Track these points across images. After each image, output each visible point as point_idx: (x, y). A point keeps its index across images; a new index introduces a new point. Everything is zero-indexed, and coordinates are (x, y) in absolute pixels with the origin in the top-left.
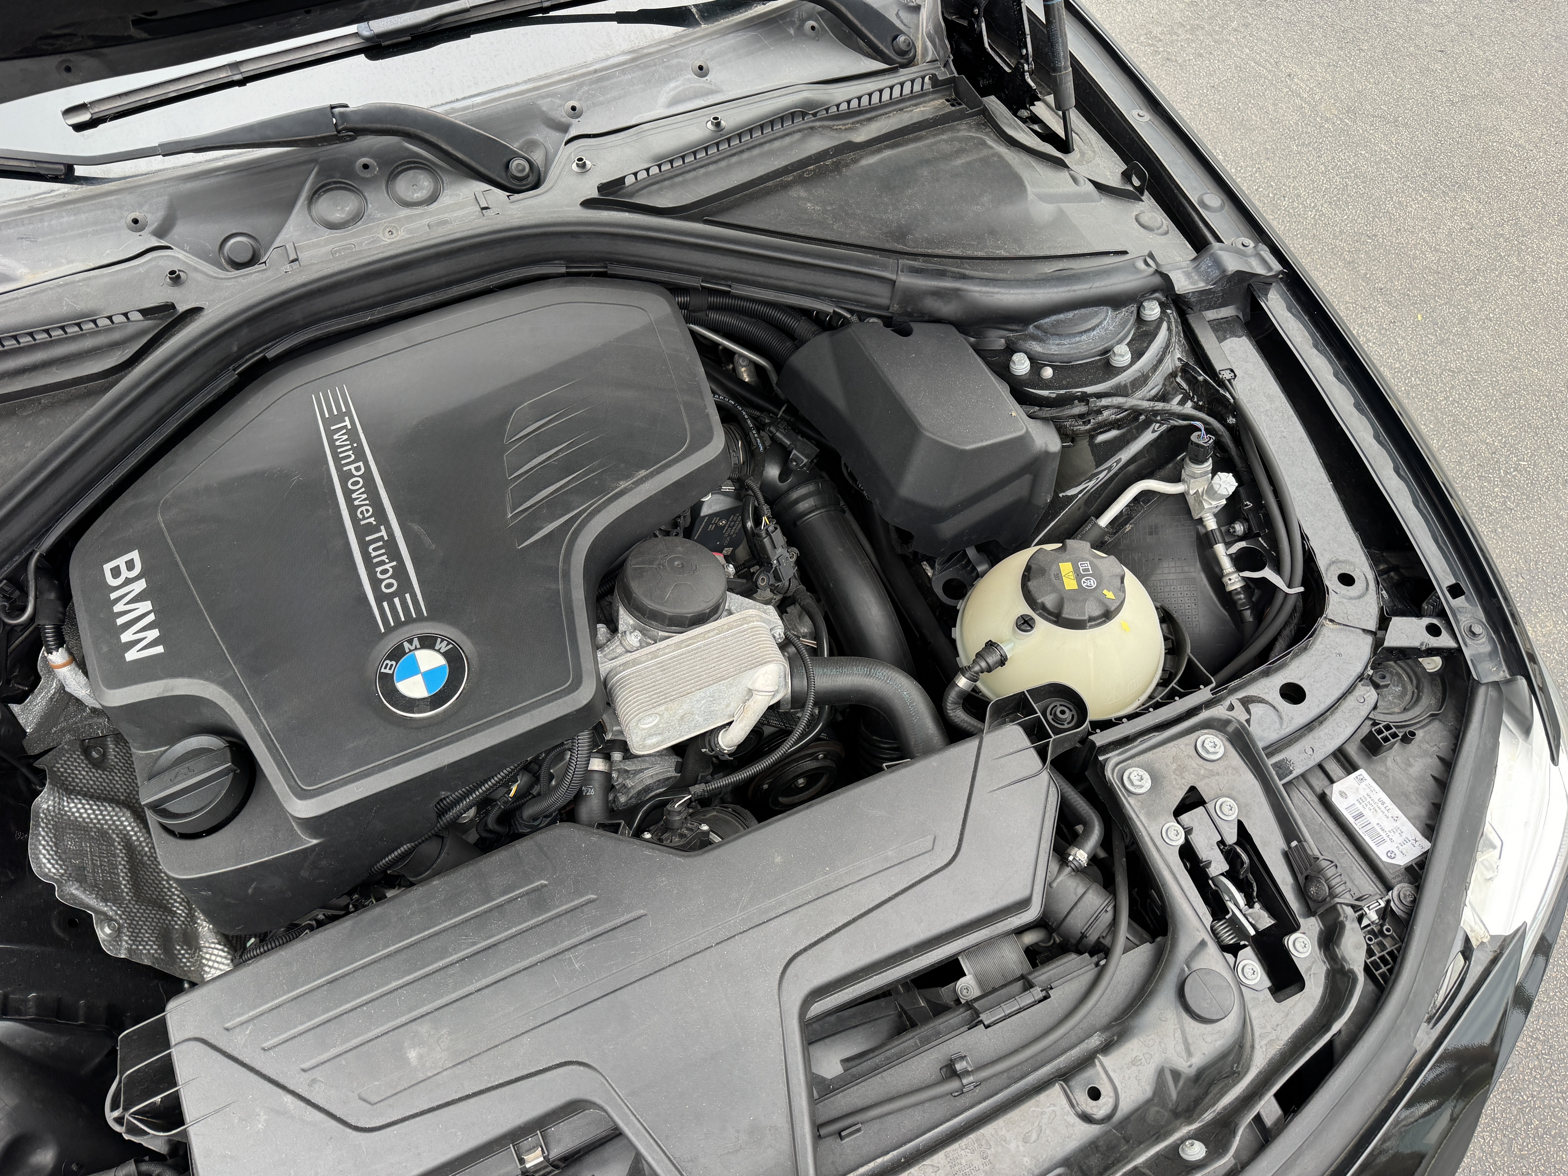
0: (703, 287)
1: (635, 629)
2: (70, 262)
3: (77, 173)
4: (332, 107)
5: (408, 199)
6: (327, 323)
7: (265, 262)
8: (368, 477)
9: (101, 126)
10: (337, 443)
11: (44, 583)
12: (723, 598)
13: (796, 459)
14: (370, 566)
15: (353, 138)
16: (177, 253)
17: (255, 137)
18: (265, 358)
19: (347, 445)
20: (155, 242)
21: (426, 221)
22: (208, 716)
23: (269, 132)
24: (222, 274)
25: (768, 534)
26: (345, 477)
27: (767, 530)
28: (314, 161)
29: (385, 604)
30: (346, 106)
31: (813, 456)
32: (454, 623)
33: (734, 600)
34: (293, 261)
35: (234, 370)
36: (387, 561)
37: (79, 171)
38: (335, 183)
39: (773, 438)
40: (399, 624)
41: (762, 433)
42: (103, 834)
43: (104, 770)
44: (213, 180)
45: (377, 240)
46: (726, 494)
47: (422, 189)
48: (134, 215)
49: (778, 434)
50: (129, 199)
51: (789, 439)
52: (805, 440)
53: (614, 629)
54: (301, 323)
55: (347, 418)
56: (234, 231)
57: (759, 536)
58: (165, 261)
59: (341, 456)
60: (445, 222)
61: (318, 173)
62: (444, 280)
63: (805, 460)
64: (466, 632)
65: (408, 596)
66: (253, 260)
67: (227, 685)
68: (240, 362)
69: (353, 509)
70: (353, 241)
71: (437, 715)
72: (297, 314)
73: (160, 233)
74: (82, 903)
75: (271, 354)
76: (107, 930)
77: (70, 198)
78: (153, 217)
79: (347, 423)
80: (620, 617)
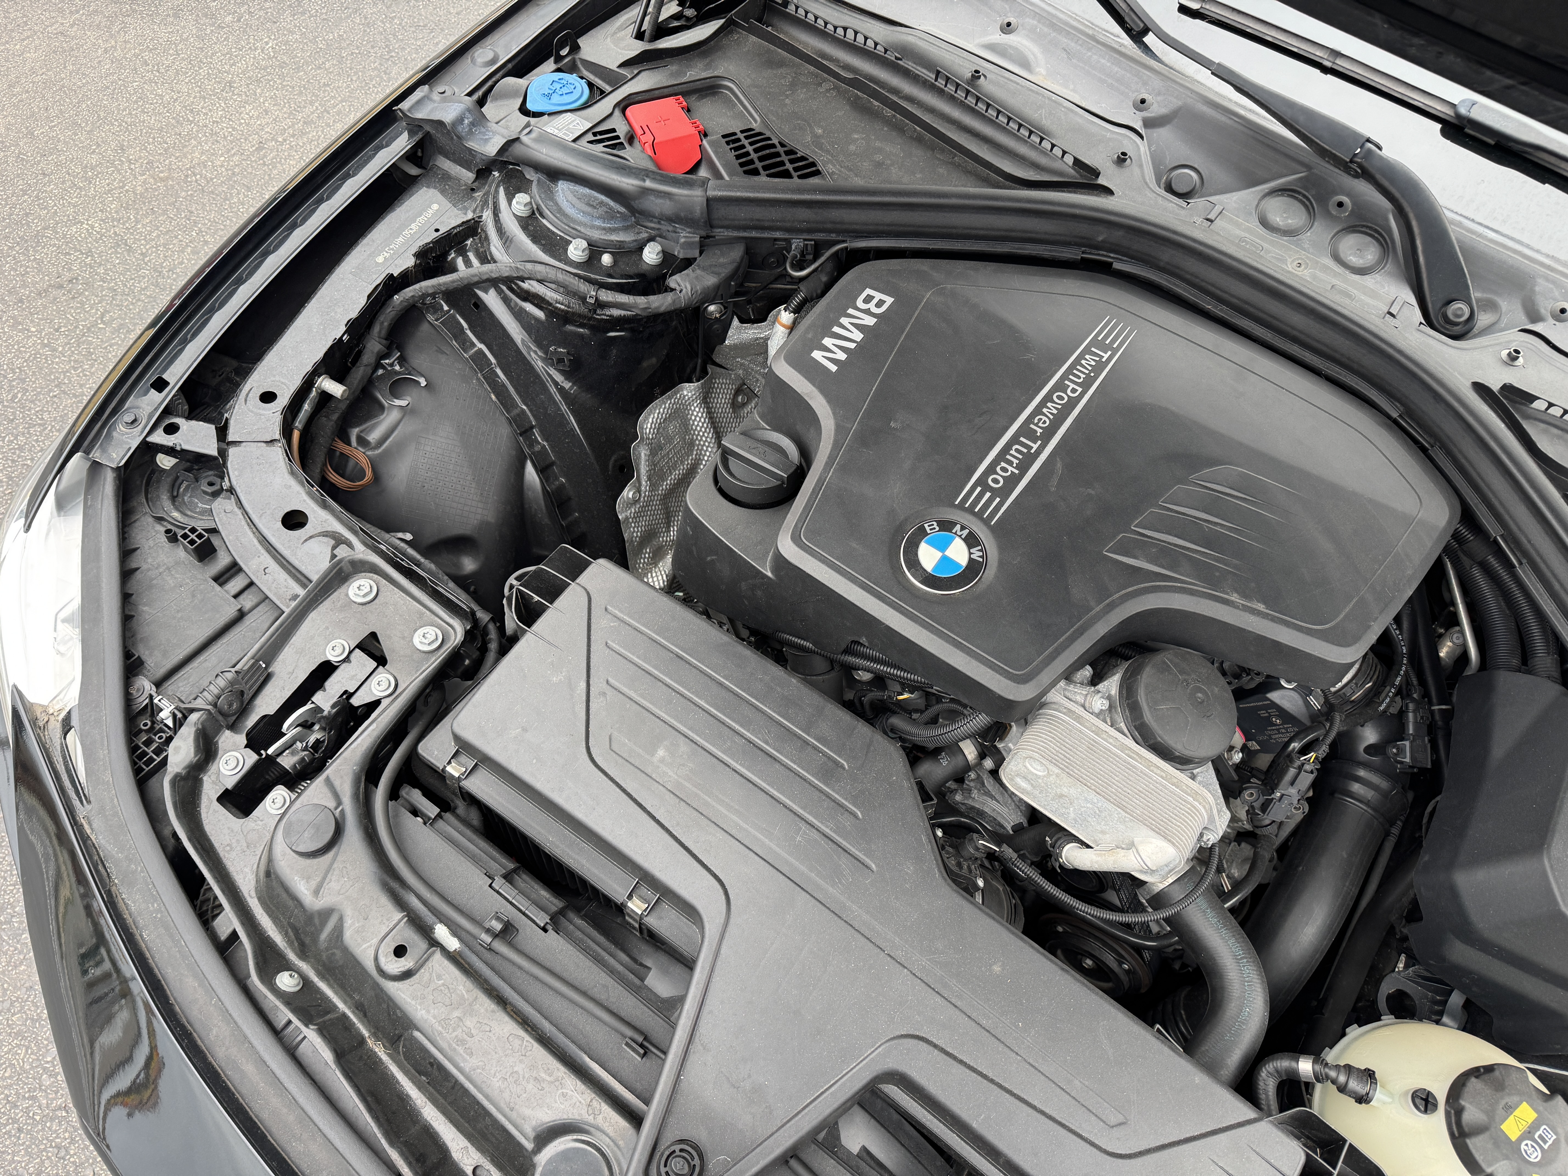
0: (1495, 541)
1: (1109, 698)
2: (1074, 91)
3: (1146, 39)
4: (1368, 140)
5: (1342, 255)
6: (1178, 282)
7: (1189, 203)
8: (1072, 403)
9: (1198, 21)
10: (1083, 362)
11: (829, 267)
12: (1201, 762)
13: (1401, 751)
14: (1002, 456)
15: (1356, 176)
16: (1143, 147)
17: (1287, 115)
18: (1111, 264)
19: (1087, 369)
20: (1138, 126)
21: (1335, 281)
22: (809, 436)
23: (1301, 119)
24: (1153, 184)
25: (1300, 768)
26: (1060, 386)
27: (1303, 765)
28: (1308, 167)
29: (979, 489)
30: (1380, 148)
31: (1419, 765)
32: (1001, 549)
33: (1208, 773)
34: (1207, 220)
35: (1083, 253)
36: (1015, 465)
37: (1150, 39)
38: (1304, 196)
39: (1402, 714)
40: (970, 510)
41: (1398, 699)
42: (692, 444)
43: (734, 412)
44: (1223, 119)
45: (1284, 261)
46: (1307, 704)
47: (1362, 258)
48: (1145, 96)
49: (1411, 715)
50: (1156, 83)
51: (1415, 729)
52: (1429, 746)
53: (1095, 680)
54: (1162, 264)
55: (1109, 353)
56: (1196, 166)
57: (1291, 761)
58: (1128, 142)
59: (1075, 371)
60: (1349, 296)
61: (1301, 179)
62: (1295, 333)
63: (1408, 760)
64: (1001, 564)
65: (998, 500)
66: (1184, 196)
67: (840, 429)
68: (1093, 251)
69: (1038, 411)
70: (1265, 245)
71: (919, 589)
72: (1166, 255)
73: (1149, 123)
74: (638, 465)
75: (1117, 266)
76: (630, 496)
77: (1122, 49)
78: (1156, 109)
79: (1106, 356)
80: (1111, 680)
